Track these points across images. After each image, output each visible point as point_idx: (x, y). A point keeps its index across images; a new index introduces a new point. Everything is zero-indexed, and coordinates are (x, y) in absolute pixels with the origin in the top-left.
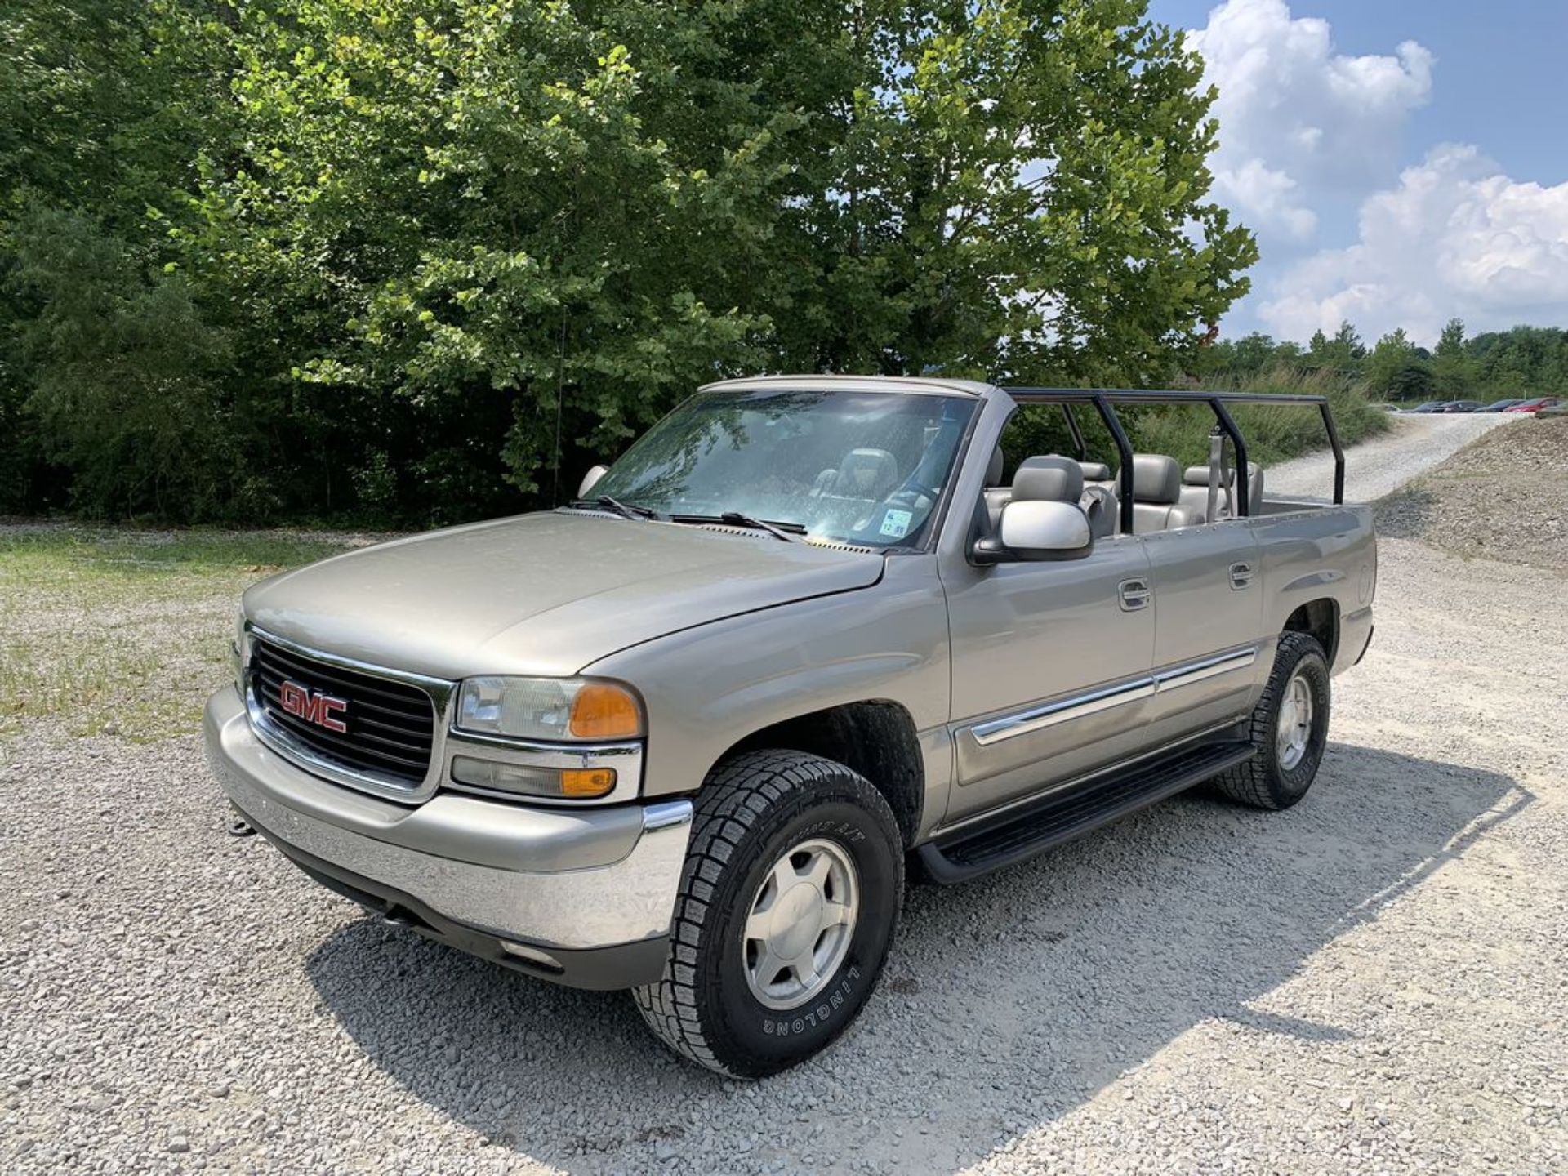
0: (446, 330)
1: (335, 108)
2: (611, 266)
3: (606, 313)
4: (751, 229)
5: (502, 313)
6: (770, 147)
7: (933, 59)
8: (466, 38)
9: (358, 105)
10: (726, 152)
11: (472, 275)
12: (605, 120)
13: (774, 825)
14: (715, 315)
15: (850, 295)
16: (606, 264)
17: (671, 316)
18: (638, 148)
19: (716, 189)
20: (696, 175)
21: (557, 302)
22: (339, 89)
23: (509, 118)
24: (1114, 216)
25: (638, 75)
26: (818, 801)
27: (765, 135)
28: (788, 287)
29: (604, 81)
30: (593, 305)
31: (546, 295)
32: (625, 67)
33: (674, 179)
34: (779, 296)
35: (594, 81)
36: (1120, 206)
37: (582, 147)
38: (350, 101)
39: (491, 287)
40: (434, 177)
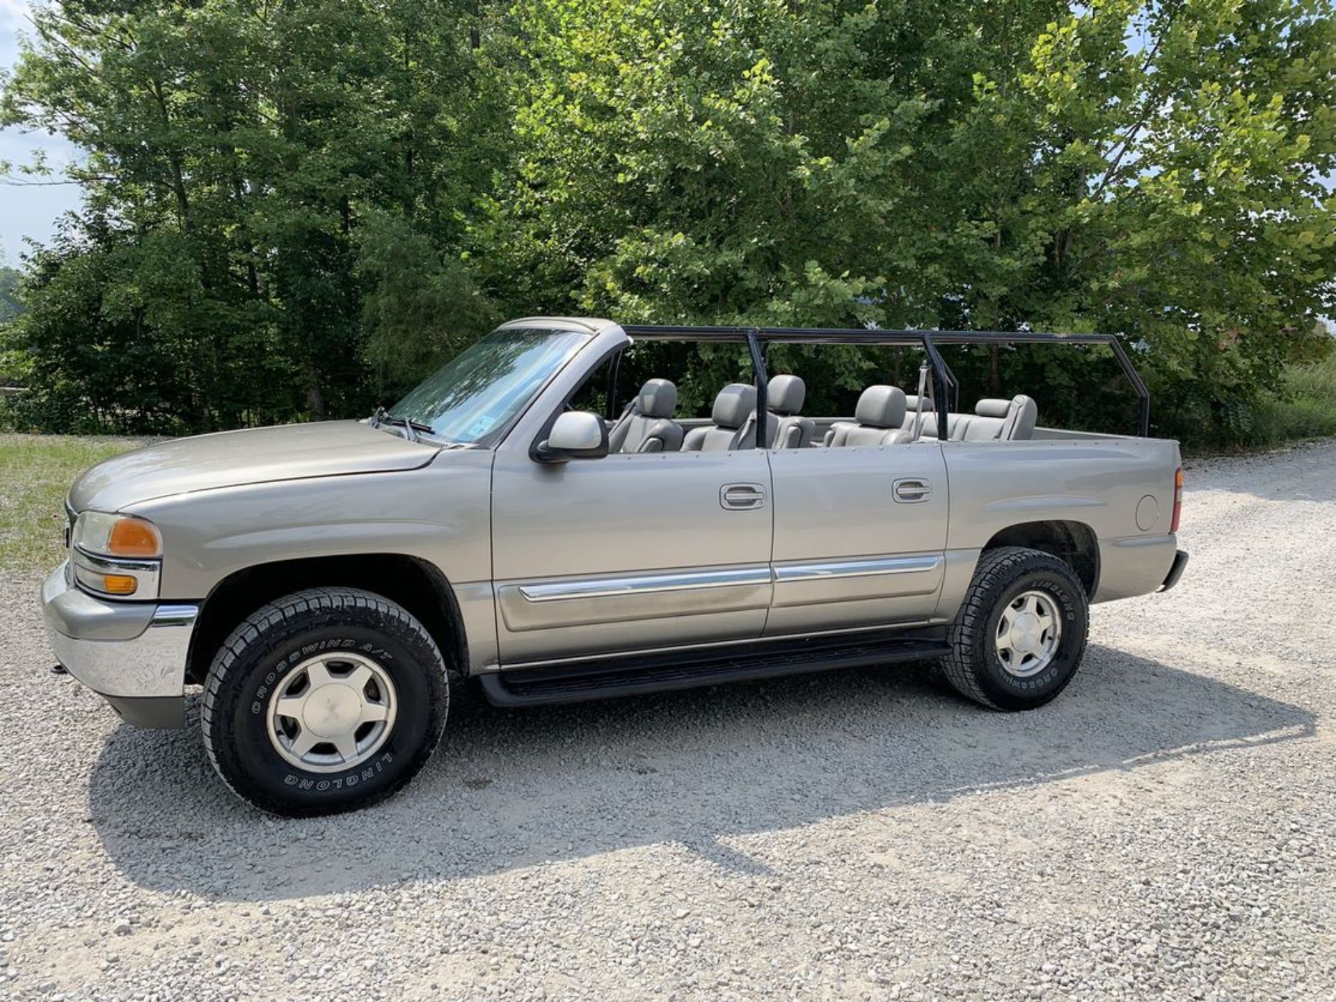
0: (626, 296)
1: (571, 128)
2: (760, 241)
3: (752, 279)
4: (871, 203)
5: (671, 282)
6: (891, 131)
7: (1049, 42)
8: (648, 66)
9: (584, 125)
10: (848, 140)
11: (652, 253)
12: (753, 121)
13: (284, 634)
14: (832, 278)
15: (966, 256)
16: (755, 240)
17: (804, 283)
18: (777, 143)
19: (841, 172)
20: (823, 161)
21: (707, 272)
22: (574, 113)
23: (683, 126)
24: (1221, 172)
25: (775, 82)
26: (332, 623)
27: (885, 123)
28: (913, 251)
29: (750, 89)
30: (741, 274)
31: (699, 267)
32: (766, 77)
33: (808, 165)
34: (905, 258)
35: (741, 91)
36: (1225, 163)
37: (731, 145)
38: (578, 122)
39: (664, 263)
40: (629, 178)
